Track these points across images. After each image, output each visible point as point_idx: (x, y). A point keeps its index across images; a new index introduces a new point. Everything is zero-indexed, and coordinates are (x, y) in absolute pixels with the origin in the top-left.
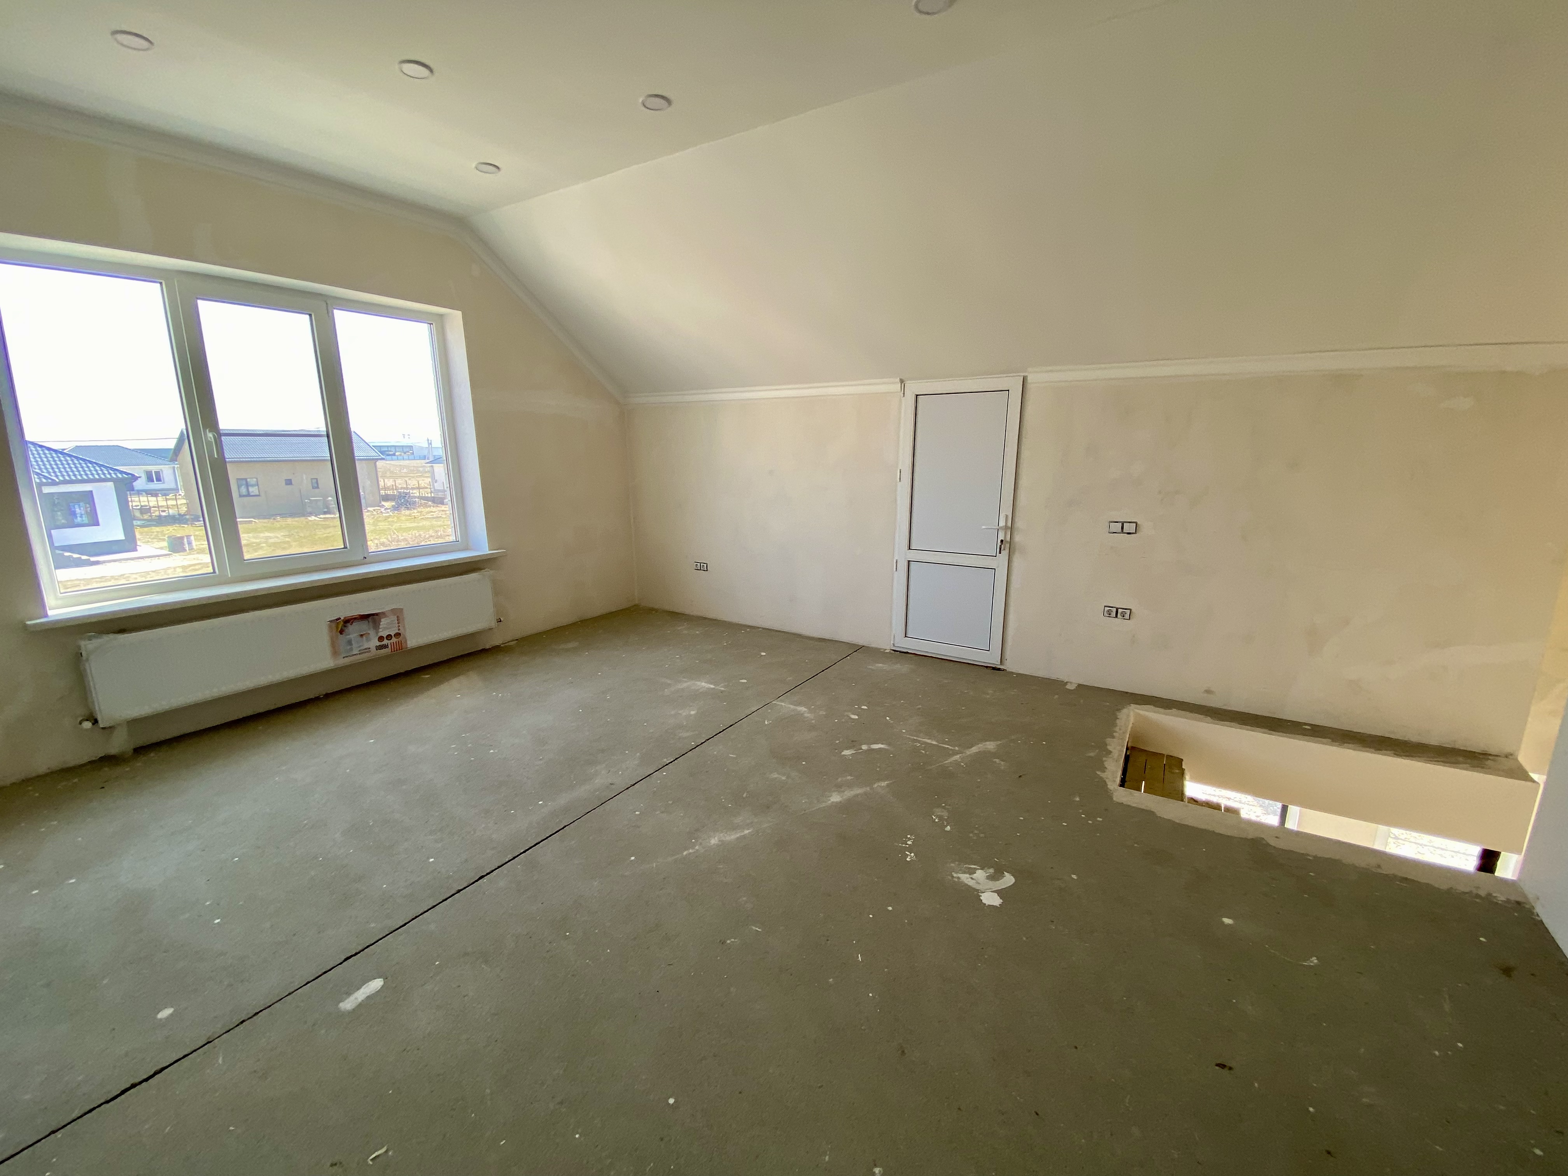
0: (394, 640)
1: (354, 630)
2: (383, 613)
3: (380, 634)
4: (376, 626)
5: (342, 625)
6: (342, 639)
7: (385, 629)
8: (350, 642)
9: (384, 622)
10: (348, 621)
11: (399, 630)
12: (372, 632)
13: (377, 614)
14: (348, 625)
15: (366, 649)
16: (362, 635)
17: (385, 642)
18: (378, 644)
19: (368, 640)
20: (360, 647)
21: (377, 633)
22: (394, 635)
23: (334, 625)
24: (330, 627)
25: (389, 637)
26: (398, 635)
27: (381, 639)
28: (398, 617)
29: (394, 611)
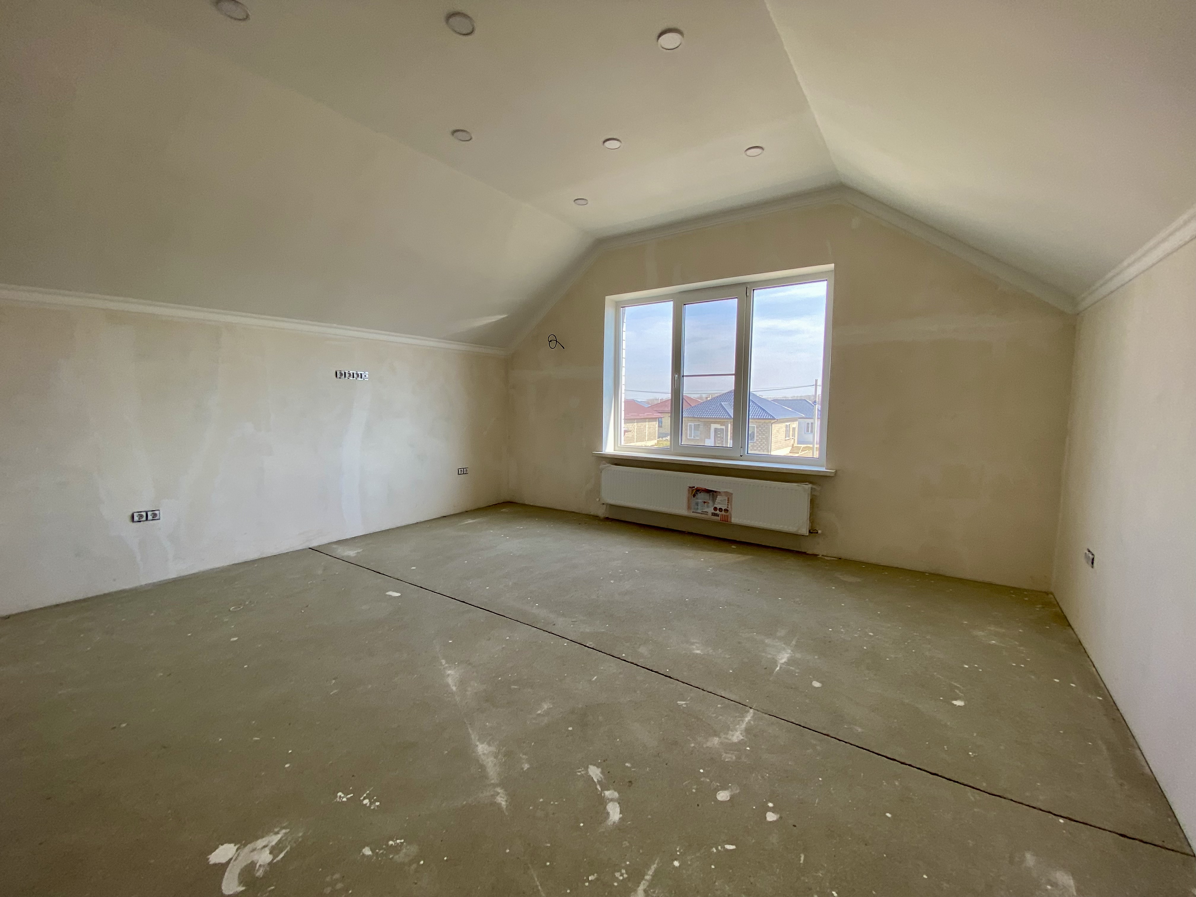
0: (723, 513)
1: (701, 496)
2: (720, 492)
3: (715, 506)
4: (714, 499)
5: (695, 492)
6: (694, 500)
7: (719, 503)
8: (697, 504)
9: (719, 498)
10: (699, 490)
11: (728, 507)
12: (711, 502)
13: (716, 492)
14: (698, 493)
15: (705, 512)
16: (705, 502)
17: (718, 512)
18: (713, 511)
19: (708, 507)
20: (702, 509)
21: (714, 503)
22: (724, 510)
23: (691, 489)
24: (689, 490)
25: (721, 510)
26: (726, 510)
27: (715, 509)
28: (728, 498)
29: (726, 493)
